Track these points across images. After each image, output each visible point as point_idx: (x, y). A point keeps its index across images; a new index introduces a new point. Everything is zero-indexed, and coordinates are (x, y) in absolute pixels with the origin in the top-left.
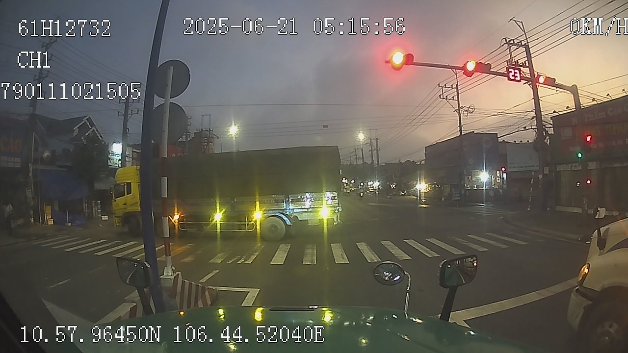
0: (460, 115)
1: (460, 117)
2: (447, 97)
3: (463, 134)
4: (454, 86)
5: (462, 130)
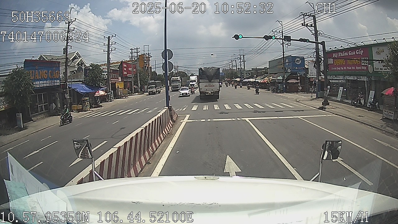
0: (283, 47)
1: (283, 48)
3: (285, 56)
5: (285, 54)
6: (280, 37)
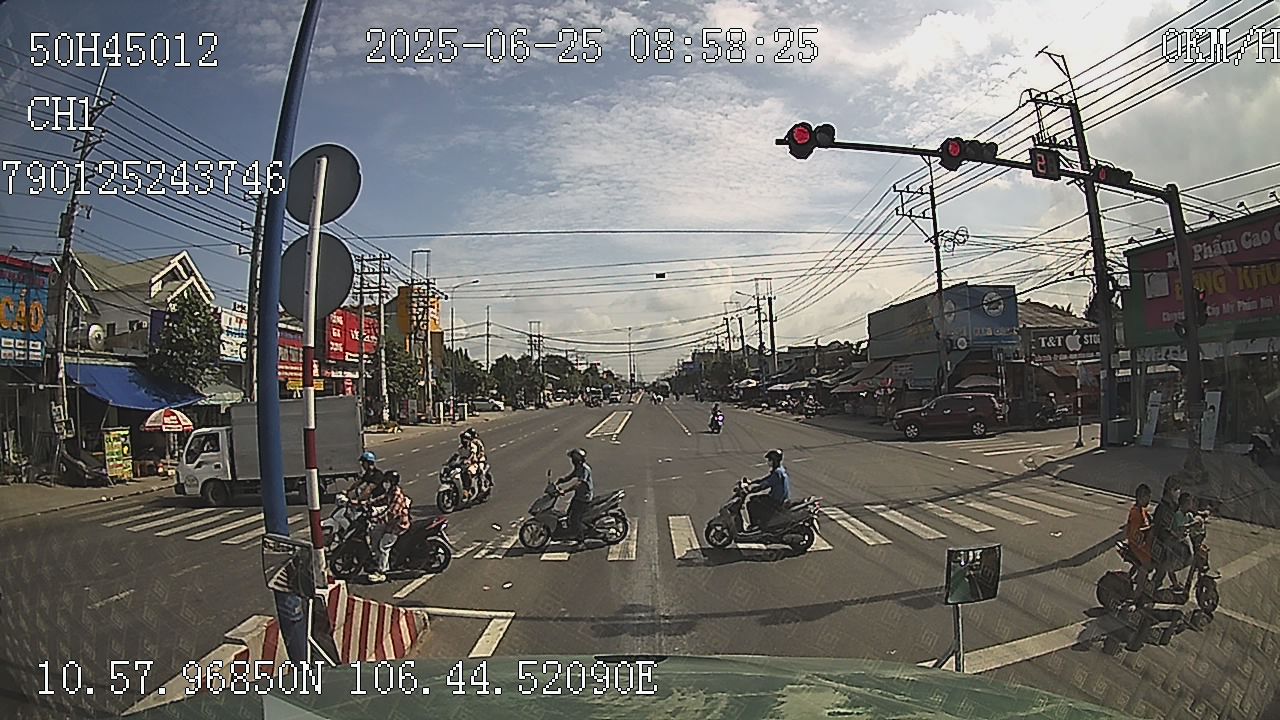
0: (937, 248)
1: (938, 253)
3: (944, 287)
4: (926, 189)
5: (944, 278)
6: (924, 213)
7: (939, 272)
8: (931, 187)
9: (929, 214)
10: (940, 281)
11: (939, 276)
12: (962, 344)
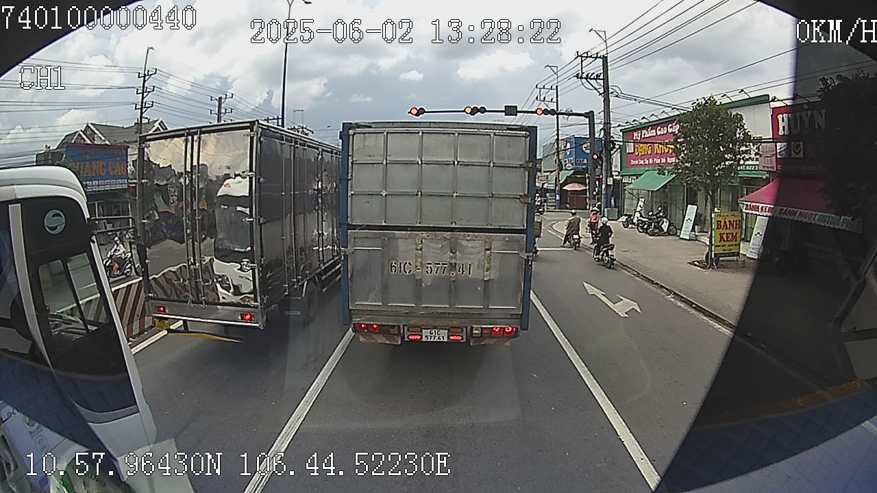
0: (558, 118)
1: (558, 121)
2: (544, 98)
4: (554, 87)
6: (552, 99)
7: (558, 130)
8: (557, 87)
9: (555, 100)
10: (558, 135)
11: (558, 132)
12: (569, 167)
